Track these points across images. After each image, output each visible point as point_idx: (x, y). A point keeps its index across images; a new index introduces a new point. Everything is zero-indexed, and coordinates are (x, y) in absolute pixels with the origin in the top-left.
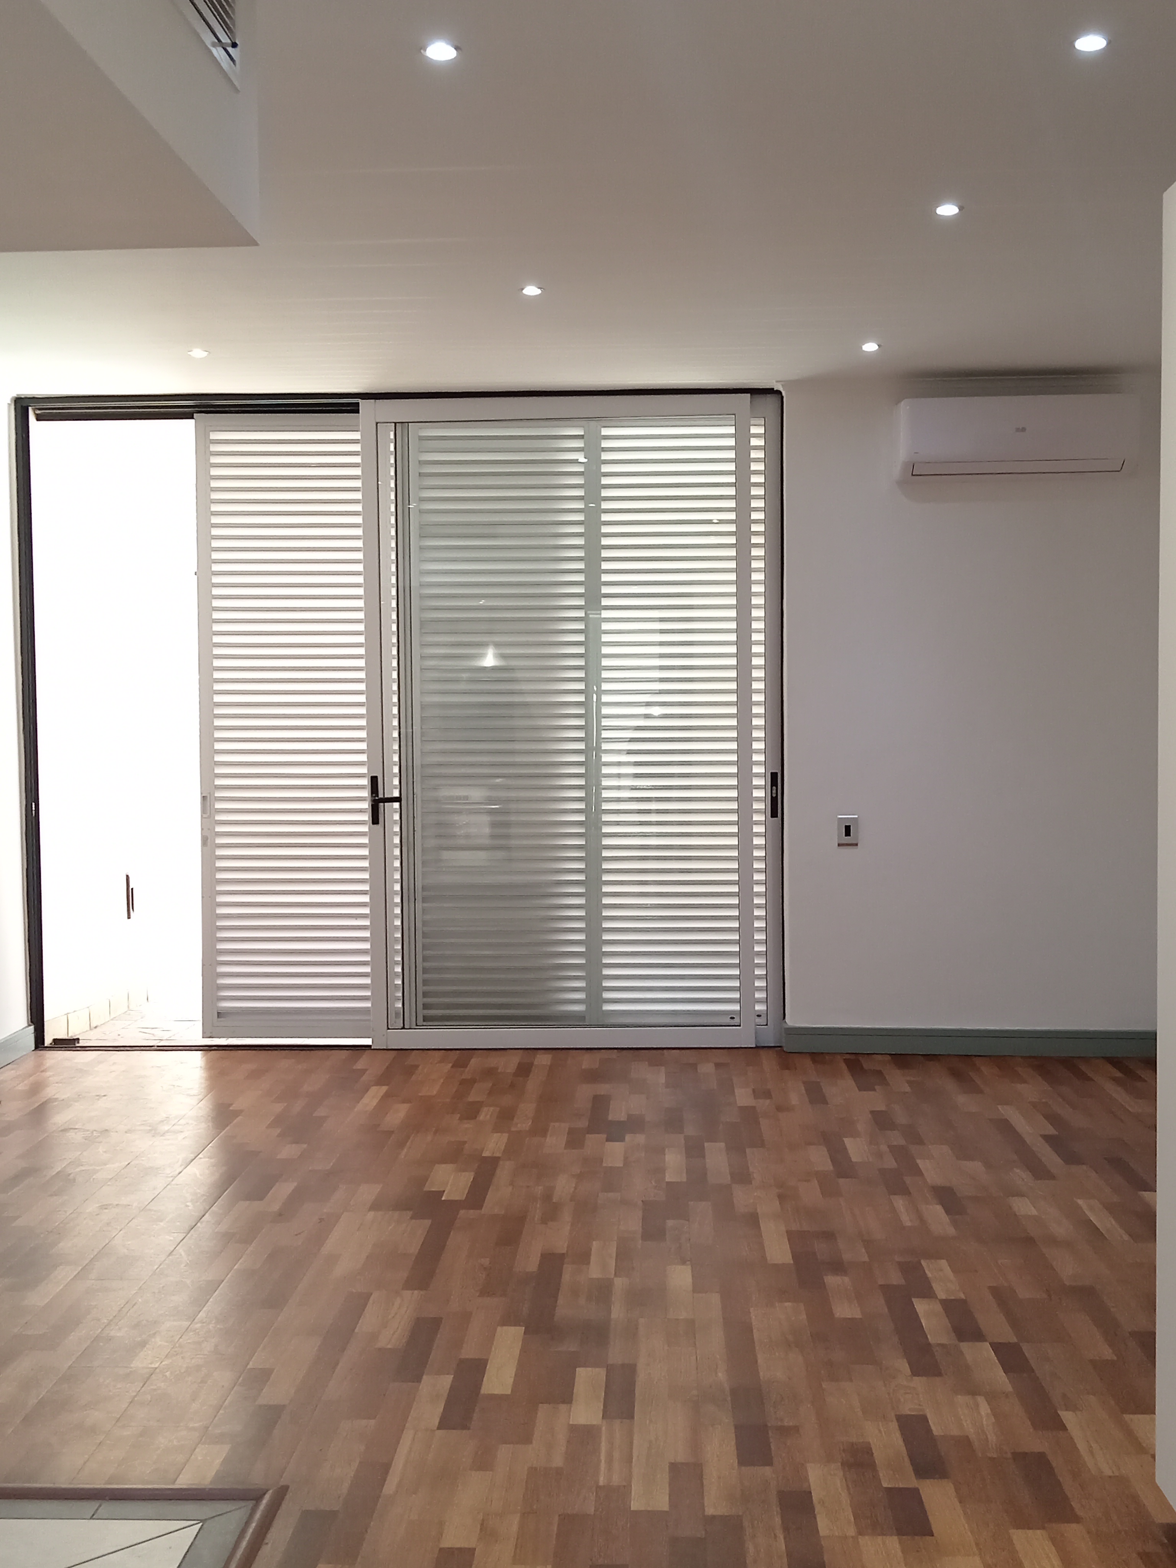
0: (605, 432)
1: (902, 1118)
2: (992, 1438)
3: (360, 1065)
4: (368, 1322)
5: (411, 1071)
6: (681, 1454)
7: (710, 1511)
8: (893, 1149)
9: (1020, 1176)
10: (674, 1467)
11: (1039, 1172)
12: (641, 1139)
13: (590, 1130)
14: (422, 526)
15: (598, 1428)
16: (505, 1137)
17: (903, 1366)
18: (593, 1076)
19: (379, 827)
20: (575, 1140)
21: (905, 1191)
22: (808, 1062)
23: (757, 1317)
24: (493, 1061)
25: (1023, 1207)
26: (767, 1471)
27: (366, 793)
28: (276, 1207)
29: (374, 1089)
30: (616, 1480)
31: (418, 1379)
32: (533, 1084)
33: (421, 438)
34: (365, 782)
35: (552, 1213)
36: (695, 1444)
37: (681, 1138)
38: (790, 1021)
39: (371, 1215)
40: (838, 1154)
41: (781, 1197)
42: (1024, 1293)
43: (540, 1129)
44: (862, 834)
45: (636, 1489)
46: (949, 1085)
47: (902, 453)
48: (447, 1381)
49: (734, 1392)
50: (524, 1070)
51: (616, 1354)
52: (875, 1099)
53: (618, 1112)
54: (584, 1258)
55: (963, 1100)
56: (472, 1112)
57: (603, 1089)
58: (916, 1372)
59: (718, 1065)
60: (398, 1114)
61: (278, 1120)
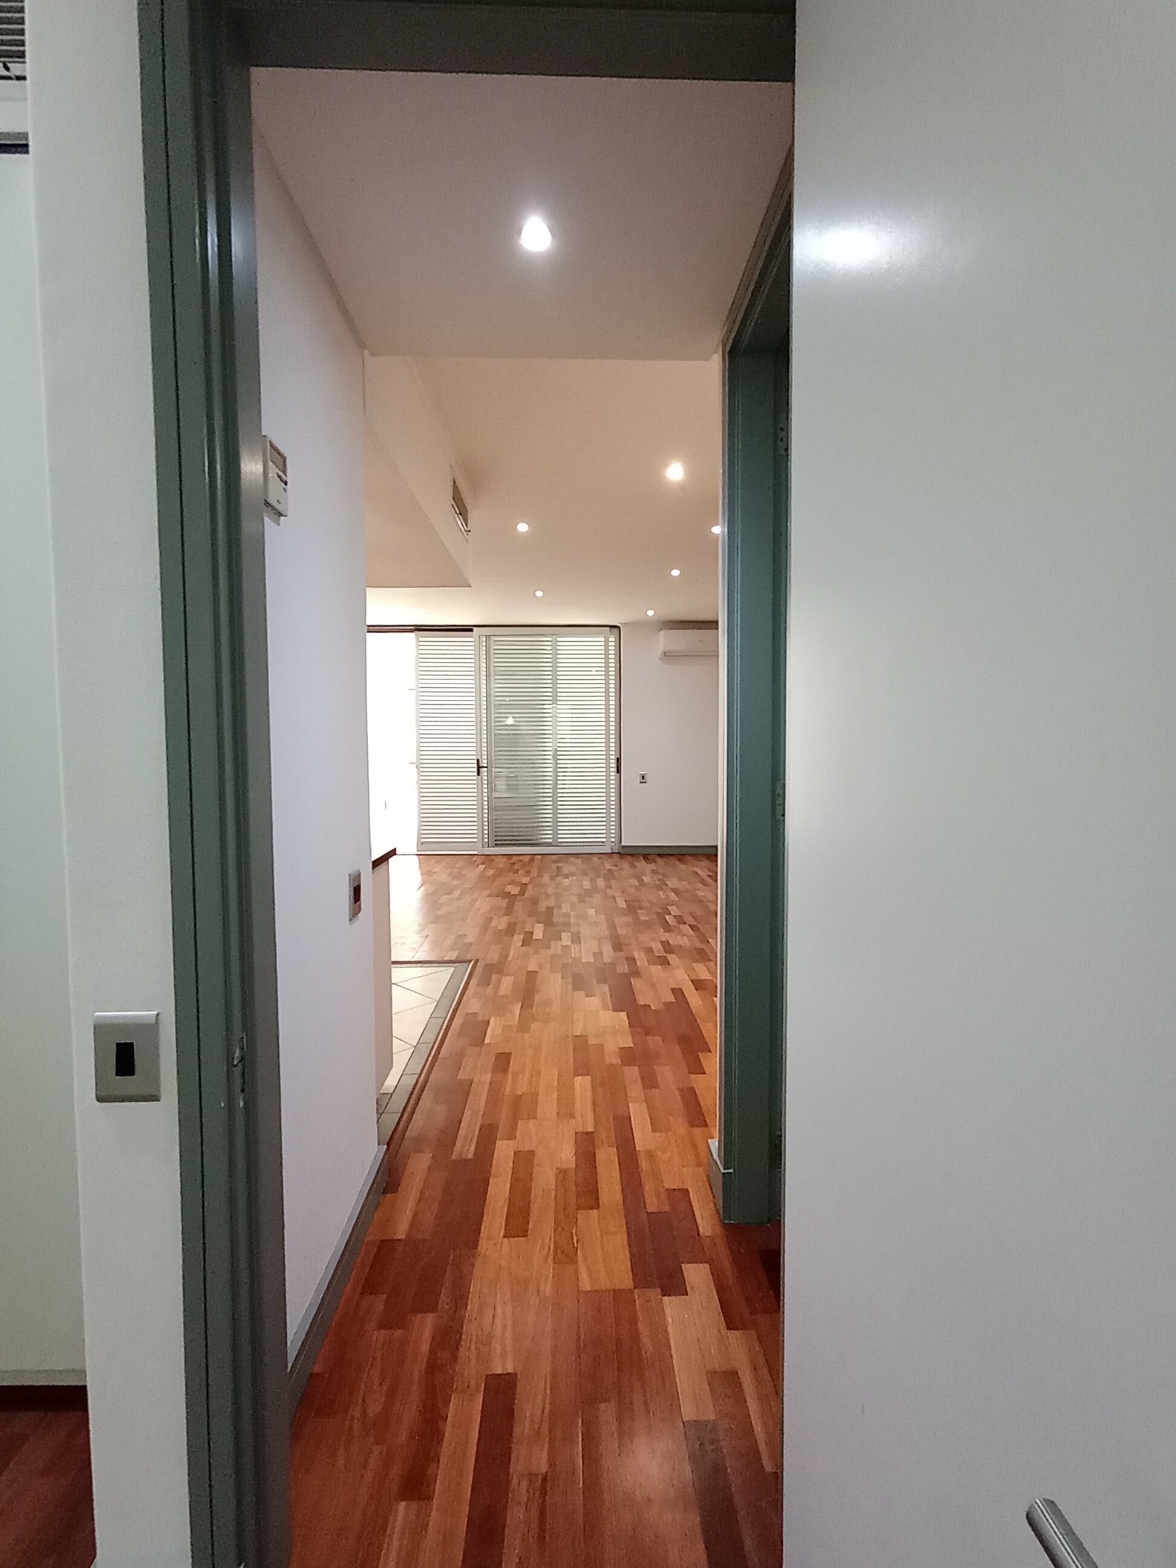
0: (559, 639)
1: (661, 871)
2: (688, 945)
3: (474, 859)
4: (494, 923)
5: (492, 860)
6: (596, 950)
7: (605, 961)
8: (659, 880)
9: (699, 885)
10: (594, 954)
11: (705, 884)
12: (574, 878)
13: (557, 876)
14: (494, 671)
15: (570, 946)
16: (529, 878)
17: (662, 930)
18: (555, 862)
19: (479, 777)
20: (553, 878)
21: (662, 889)
22: (630, 857)
23: (617, 920)
24: (521, 858)
25: (700, 893)
26: (622, 953)
27: (475, 765)
28: (456, 897)
29: (481, 866)
30: (577, 956)
31: (513, 936)
32: (536, 864)
33: (495, 641)
34: (475, 761)
35: (548, 896)
36: (600, 948)
37: (588, 878)
38: (623, 844)
39: (488, 898)
40: (641, 881)
41: (623, 892)
42: (698, 913)
43: (540, 875)
44: (647, 778)
45: (583, 957)
46: (677, 863)
47: (661, 649)
48: (522, 936)
49: (611, 937)
50: (532, 860)
51: (573, 929)
52: (653, 866)
53: (566, 871)
54: (561, 907)
55: (682, 867)
56: (516, 872)
57: (559, 865)
58: (666, 931)
59: (599, 858)
60: (490, 873)
61: (449, 875)
